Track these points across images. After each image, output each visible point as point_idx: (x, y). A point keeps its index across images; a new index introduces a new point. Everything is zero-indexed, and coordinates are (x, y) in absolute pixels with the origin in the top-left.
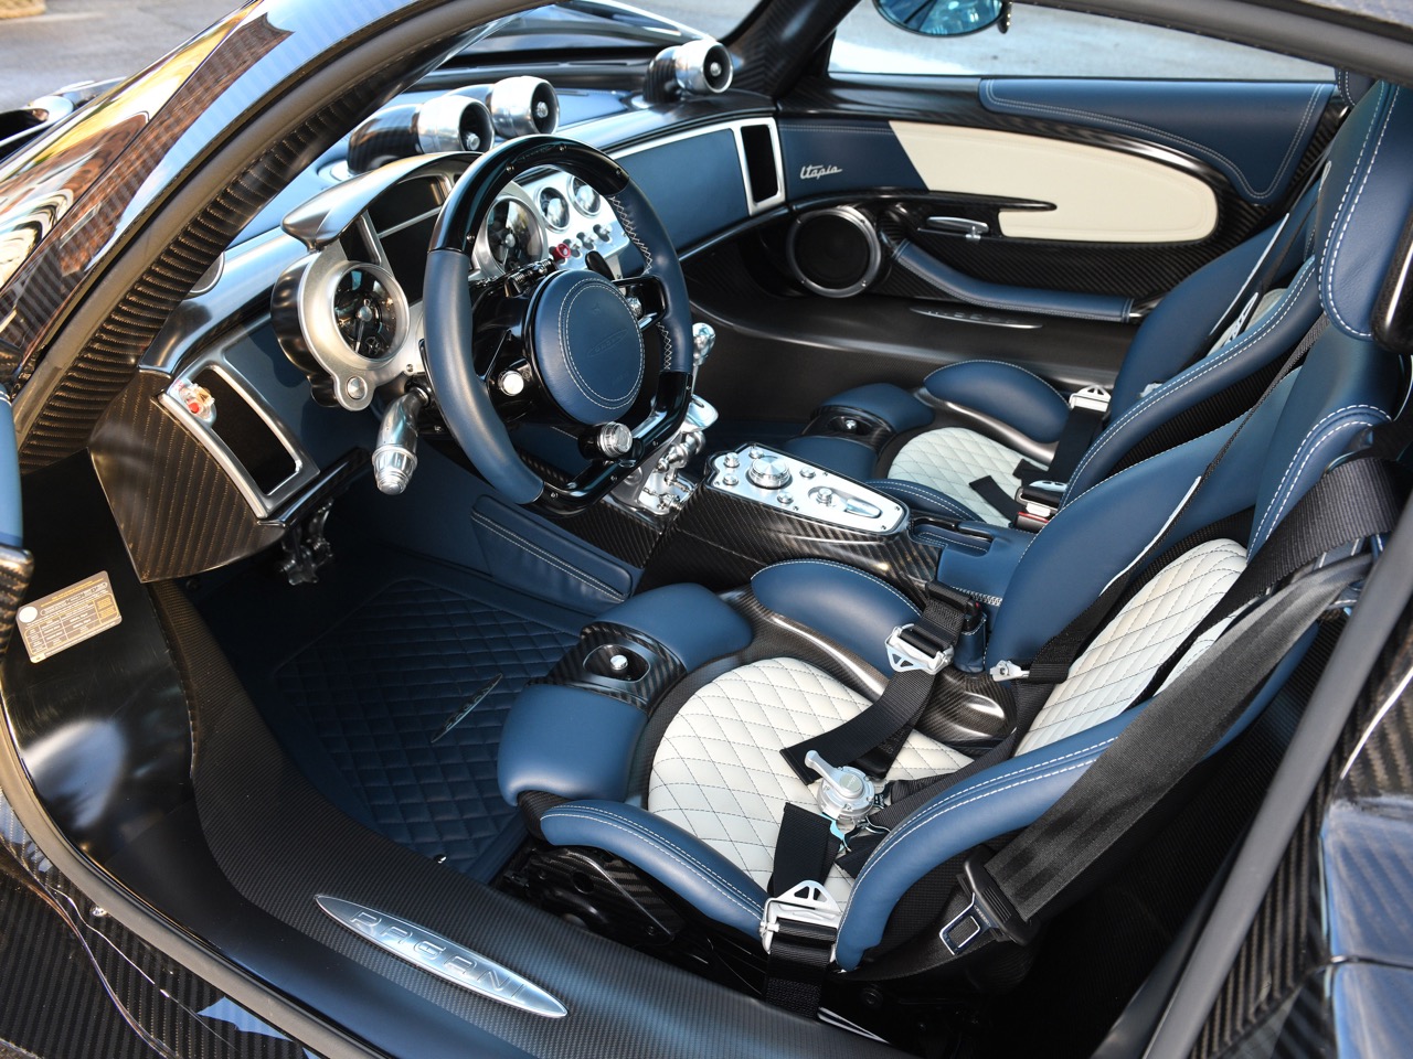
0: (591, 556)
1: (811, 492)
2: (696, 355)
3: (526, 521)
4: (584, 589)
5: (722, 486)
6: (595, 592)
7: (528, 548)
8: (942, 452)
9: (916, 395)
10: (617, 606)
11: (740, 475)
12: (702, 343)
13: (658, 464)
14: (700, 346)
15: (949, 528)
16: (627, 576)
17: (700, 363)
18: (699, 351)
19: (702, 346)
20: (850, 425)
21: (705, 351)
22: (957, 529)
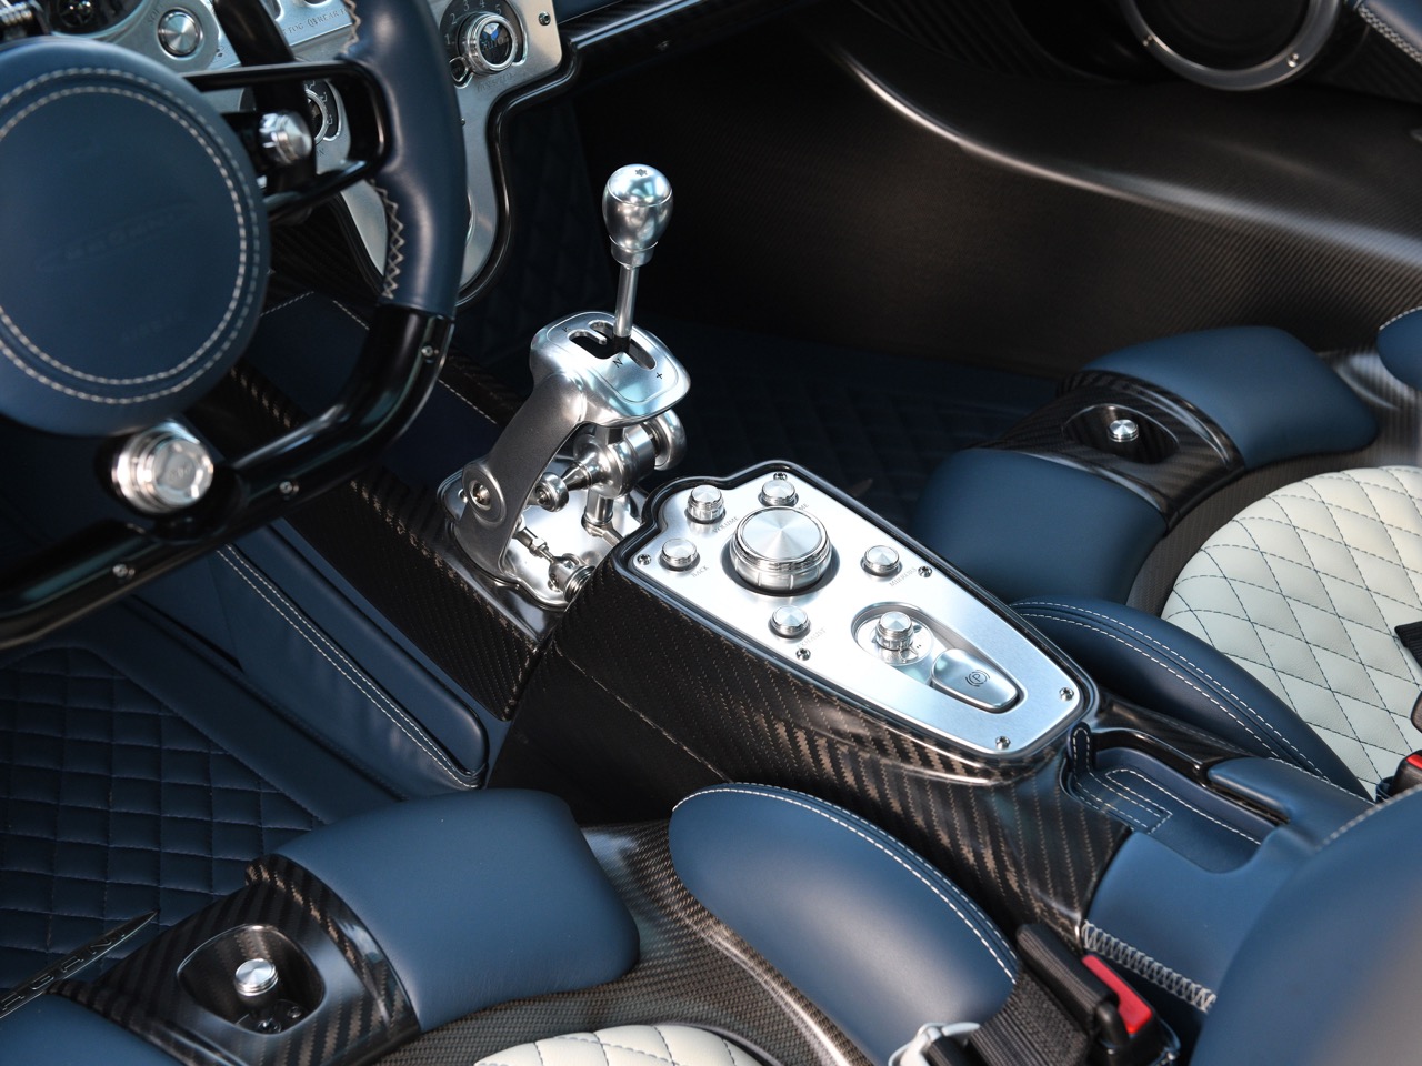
0: (411, 669)
1: (869, 614)
2: (626, 245)
3: (296, 563)
4: (395, 738)
5: (654, 571)
6: (415, 753)
7: (300, 626)
8: (1352, 532)
9: (1342, 372)
10: (450, 795)
11: (710, 546)
12: (636, 214)
13: (539, 489)
14: (631, 221)
15: (1185, 769)
16: (477, 731)
17: (639, 261)
18: (632, 233)
19: (636, 222)
20: (1123, 430)
21: (648, 232)
22: (1203, 777)
